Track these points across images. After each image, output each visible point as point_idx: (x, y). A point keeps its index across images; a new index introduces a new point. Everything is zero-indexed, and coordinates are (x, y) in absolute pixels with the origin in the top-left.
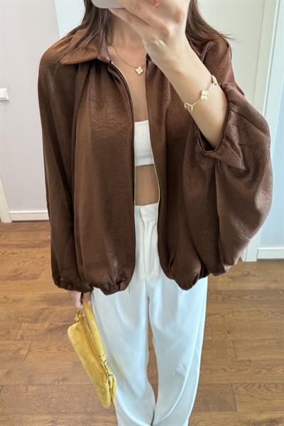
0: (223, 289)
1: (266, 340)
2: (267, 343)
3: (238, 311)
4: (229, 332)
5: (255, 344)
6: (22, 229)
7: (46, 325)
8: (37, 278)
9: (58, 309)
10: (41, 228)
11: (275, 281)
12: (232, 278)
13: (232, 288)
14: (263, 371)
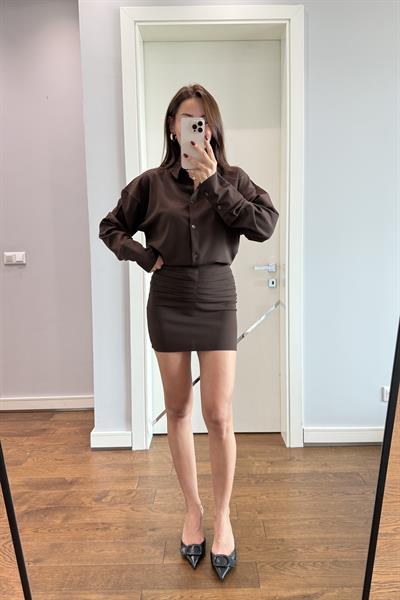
0: (259, 472)
1: (305, 519)
2: (307, 523)
3: (275, 493)
4: (259, 513)
5: (291, 524)
7: (24, 508)
9: (43, 493)
10: (35, 418)
11: (326, 465)
12: (271, 463)
13: (269, 472)
14: (300, 550)
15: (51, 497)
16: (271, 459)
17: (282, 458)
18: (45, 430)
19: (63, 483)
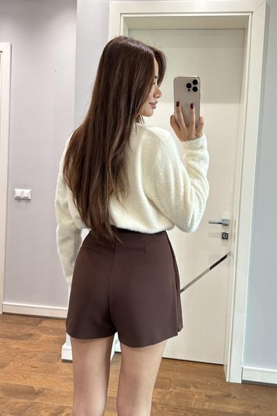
0: (197, 407)
6: (10, 321)
8: (3, 368)
9: (13, 400)
10: (27, 322)
11: (258, 407)
12: (210, 397)
13: (206, 407)
15: (17, 406)
16: (210, 392)
17: (220, 393)
18: (31, 335)
19: (32, 393)
